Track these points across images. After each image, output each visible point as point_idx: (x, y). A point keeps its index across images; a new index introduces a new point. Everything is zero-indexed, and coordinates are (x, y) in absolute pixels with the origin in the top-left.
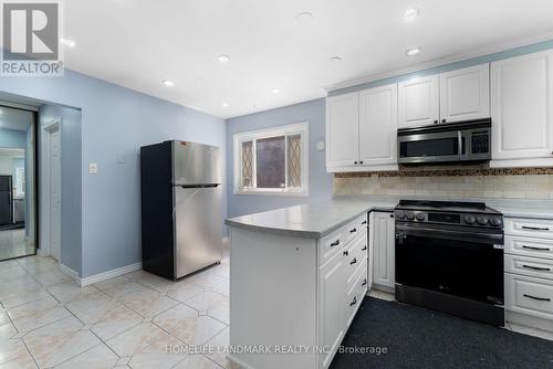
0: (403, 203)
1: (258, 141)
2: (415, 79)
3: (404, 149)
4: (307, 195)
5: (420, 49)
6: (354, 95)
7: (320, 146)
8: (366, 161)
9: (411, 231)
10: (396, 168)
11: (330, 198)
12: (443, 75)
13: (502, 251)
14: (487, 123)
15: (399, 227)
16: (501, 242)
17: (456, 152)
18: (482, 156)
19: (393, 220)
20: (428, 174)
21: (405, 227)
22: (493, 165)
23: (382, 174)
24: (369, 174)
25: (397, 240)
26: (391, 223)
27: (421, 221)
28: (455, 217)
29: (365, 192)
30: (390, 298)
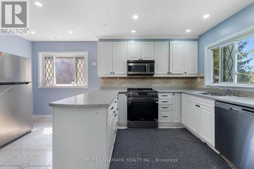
0: (128, 89)
1: (57, 58)
2: (132, 42)
3: (129, 68)
4: (87, 87)
5: (136, 31)
6: (110, 43)
7: (94, 64)
8: (115, 73)
9: (133, 100)
10: (126, 76)
11: (99, 88)
12: (142, 43)
13: (158, 104)
14: (153, 62)
15: (129, 99)
16: (157, 101)
17: (145, 71)
18: (152, 73)
19: (126, 96)
20: (136, 78)
21: (131, 99)
22: (155, 76)
23: (121, 78)
24: (116, 78)
25: (128, 104)
26: (126, 97)
27: (136, 96)
28: (146, 94)
29: (114, 85)
30: (126, 128)
